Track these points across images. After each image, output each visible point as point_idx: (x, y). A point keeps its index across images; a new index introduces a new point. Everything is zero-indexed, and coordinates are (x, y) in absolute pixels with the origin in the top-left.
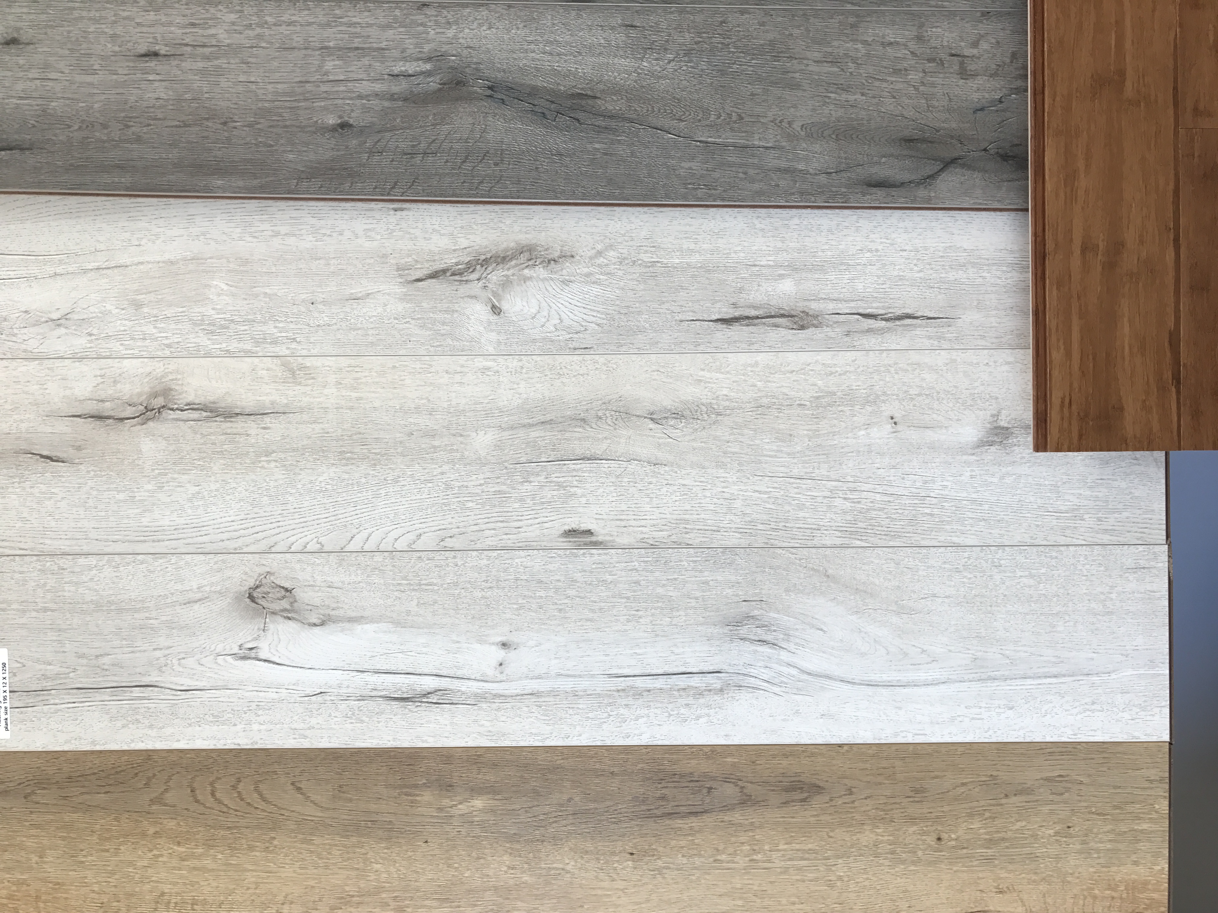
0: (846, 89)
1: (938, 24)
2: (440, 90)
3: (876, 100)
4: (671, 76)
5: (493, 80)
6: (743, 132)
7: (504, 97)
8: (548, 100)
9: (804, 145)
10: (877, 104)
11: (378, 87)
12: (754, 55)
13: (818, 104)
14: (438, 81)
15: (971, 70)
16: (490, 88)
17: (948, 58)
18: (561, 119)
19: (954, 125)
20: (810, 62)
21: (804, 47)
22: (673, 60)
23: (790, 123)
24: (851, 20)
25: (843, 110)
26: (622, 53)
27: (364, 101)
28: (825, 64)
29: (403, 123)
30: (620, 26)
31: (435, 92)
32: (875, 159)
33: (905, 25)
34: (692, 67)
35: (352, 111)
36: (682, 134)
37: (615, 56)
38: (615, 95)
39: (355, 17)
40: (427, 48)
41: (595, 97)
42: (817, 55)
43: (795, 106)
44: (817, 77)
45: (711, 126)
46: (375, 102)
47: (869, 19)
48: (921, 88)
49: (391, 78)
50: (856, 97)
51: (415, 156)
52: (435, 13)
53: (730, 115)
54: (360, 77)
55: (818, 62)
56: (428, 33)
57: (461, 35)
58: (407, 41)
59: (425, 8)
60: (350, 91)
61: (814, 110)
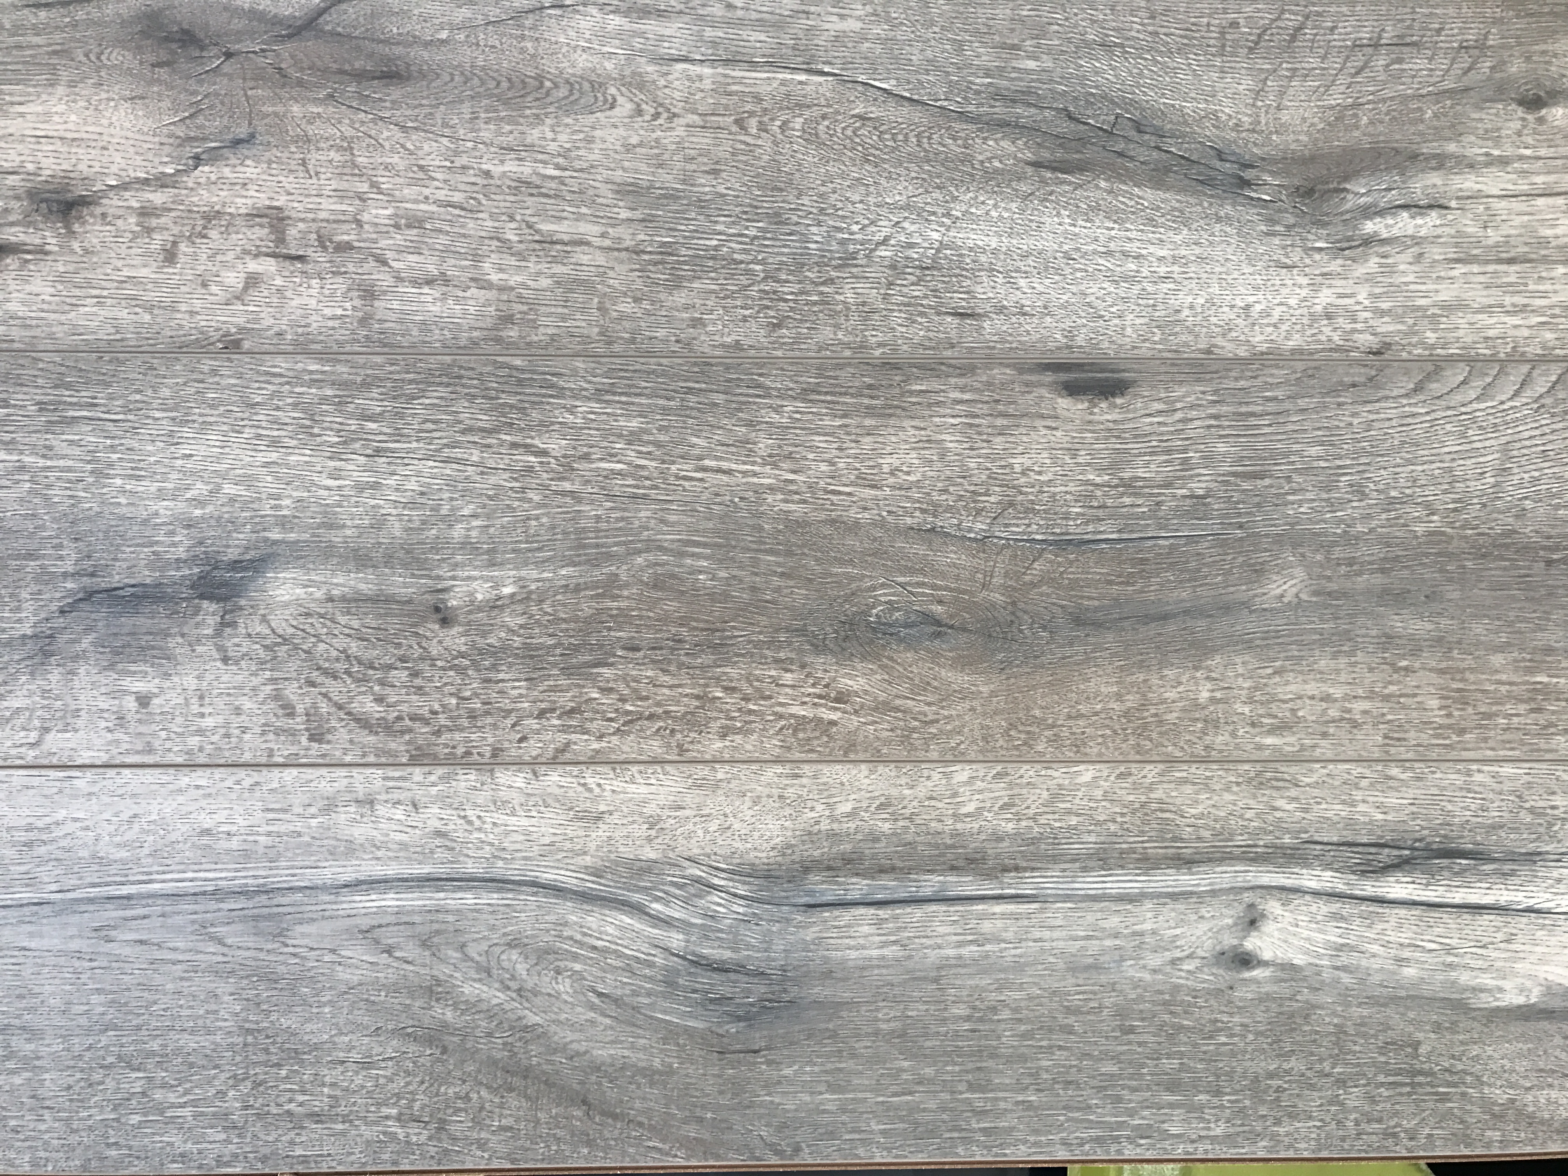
0: (522, 185)
1: (330, 323)
2: (1346, 179)
3: (459, 162)
4: (883, 211)
5: (1240, 200)
6: (736, 93)
7: (1218, 164)
8: (1132, 158)
9: (609, 65)
10: (457, 153)
11: (1469, 182)
12: (713, 258)
13: (581, 153)
14: (1350, 196)
15: (262, 226)
16: (1246, 183)
17: (310, 252)
18: (1104, 120)
19: (296, 109)
20: (597, 241)
21: (611, 274)
22: (878, 244)
23: (639, 112)
24: (512, 333)
25: (529, 141)
26: (983, 258)
27: (1496, 152)
28: (566, 238)
29: (1420, 109)
30: (985, 315)
31: (1357, 174)
32: (462, 37)
33: (400, 322)
34: (839, 229)
35: (1519, 134)
36: (860, 88)
37: (995, 252)
38: (996, 171)
39: (1516, 327)
40: (1372, 264)
41: (1037, 165)
42: (582, 256)
43: (629, 148)
44: (584, 210)
45: (800, 106)
46: (1475, 150)
47: (475, 334)
48: (365, 187)
49: (1442, 201)
50: (501, 169)
51: (1395, 41)
52: (1356, 336)
53: (763, 128)
54: (1504, 204)
55: (581, 243)
56: (1372, 296)
57: (1304, 292)
58: (1411, 278)
59: (1375, 347)
60: (1524, 173)
61: (590, 140)
